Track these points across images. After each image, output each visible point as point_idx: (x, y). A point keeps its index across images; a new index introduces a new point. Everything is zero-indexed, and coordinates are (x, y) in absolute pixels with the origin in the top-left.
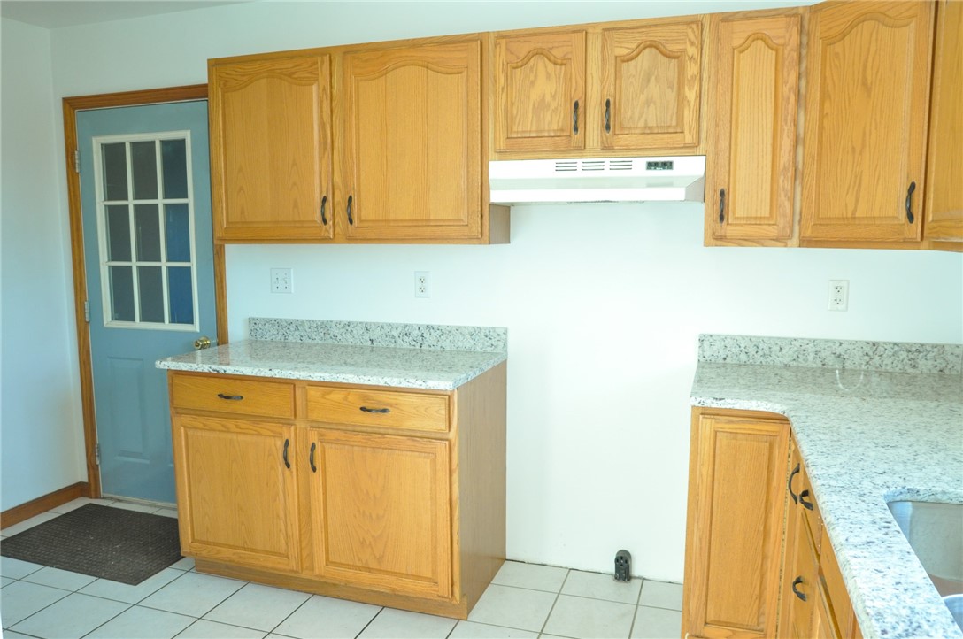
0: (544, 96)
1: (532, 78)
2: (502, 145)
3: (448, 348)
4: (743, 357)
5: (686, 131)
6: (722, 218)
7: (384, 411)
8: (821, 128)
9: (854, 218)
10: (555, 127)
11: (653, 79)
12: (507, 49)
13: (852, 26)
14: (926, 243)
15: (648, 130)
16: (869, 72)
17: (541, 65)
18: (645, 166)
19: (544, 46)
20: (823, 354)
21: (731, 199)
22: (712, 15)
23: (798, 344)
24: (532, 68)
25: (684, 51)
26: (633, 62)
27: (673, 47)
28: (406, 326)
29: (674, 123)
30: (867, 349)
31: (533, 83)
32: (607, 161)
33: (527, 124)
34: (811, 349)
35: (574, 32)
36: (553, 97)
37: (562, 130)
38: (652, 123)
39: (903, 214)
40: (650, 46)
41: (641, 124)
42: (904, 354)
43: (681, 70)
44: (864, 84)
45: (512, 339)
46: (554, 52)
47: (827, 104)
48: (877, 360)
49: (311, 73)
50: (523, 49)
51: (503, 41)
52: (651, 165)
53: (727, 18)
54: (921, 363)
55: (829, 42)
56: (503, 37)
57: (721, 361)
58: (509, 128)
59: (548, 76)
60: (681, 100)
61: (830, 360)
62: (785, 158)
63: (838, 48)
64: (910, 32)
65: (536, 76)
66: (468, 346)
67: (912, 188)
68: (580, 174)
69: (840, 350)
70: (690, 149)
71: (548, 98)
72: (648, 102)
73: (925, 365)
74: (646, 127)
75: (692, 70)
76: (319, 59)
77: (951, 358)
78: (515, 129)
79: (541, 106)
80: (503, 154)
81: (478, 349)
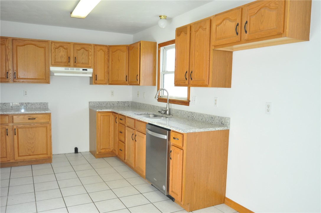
0: (62, 55)
1: (60, 51)
2: (53, 63)
3: (34, 108)
4: (97, 105)
5: (90, 64)
6: (96, 80)
7: (35, 119)
8: (112, 66)
9: (118, 80)
10: (65, 61)
11: (84, 54)
12: (54, 45)
13: (116, 51)
14: (129, 84)
15: (83, 63)
16: (119, 58)
17: (62, 49)
18: (82, 70)
19: (63, 45)
20: (111, 104)
21: (97, 76)
22: (93, 44)
23: (106, 102)
24: (60, 49)
25: (89, 50)
26: (80, 51)
27: (87, 49)
28: (22, 103)
29: (87, 62)
30: (117, 103)
31: (60, 52)
32: (75, 68)
33: (59, 60)
34: (109, 103)
35: (68, 43)
36: (64, 55)
37: (66, 62)
38: (83, 62)
39: (125, 80)
40: (83, 48)
41: (82, 62)
42: (123, 103)
43: (89, 53)
44: (119, 59)
45: (49, 105)
46: (64, 47)
47: (113, 62)
48: (119, 104)
49: (3, 42)
50: (58, 45)
51: (53, 43)
52: (83, 70)
53: (96, 45)
54: (125, 104)
55: (113, 52)
56: (53, 42)
57: (93, 106)
58: (55, 60)
59: (63, 51)
60: (89, 58)
61: (112, 105)
62: (106, 70)
63: (114, 53)
64: (125, 53)
65: (61, 51)
66: (39, 107)
67: (126, 76)
68: (70, 70)
69: (113, 103)
70: (90, 67)
71: (63, 55)
72: (83, 58)
73: (126, 105)
74: (82, 63)
75: (90, 53)
76: (6, 40)
77: (129, 103)
78: (56, 61)
79: (62, 57)
80: (54, 65)
81: (42, 107)
